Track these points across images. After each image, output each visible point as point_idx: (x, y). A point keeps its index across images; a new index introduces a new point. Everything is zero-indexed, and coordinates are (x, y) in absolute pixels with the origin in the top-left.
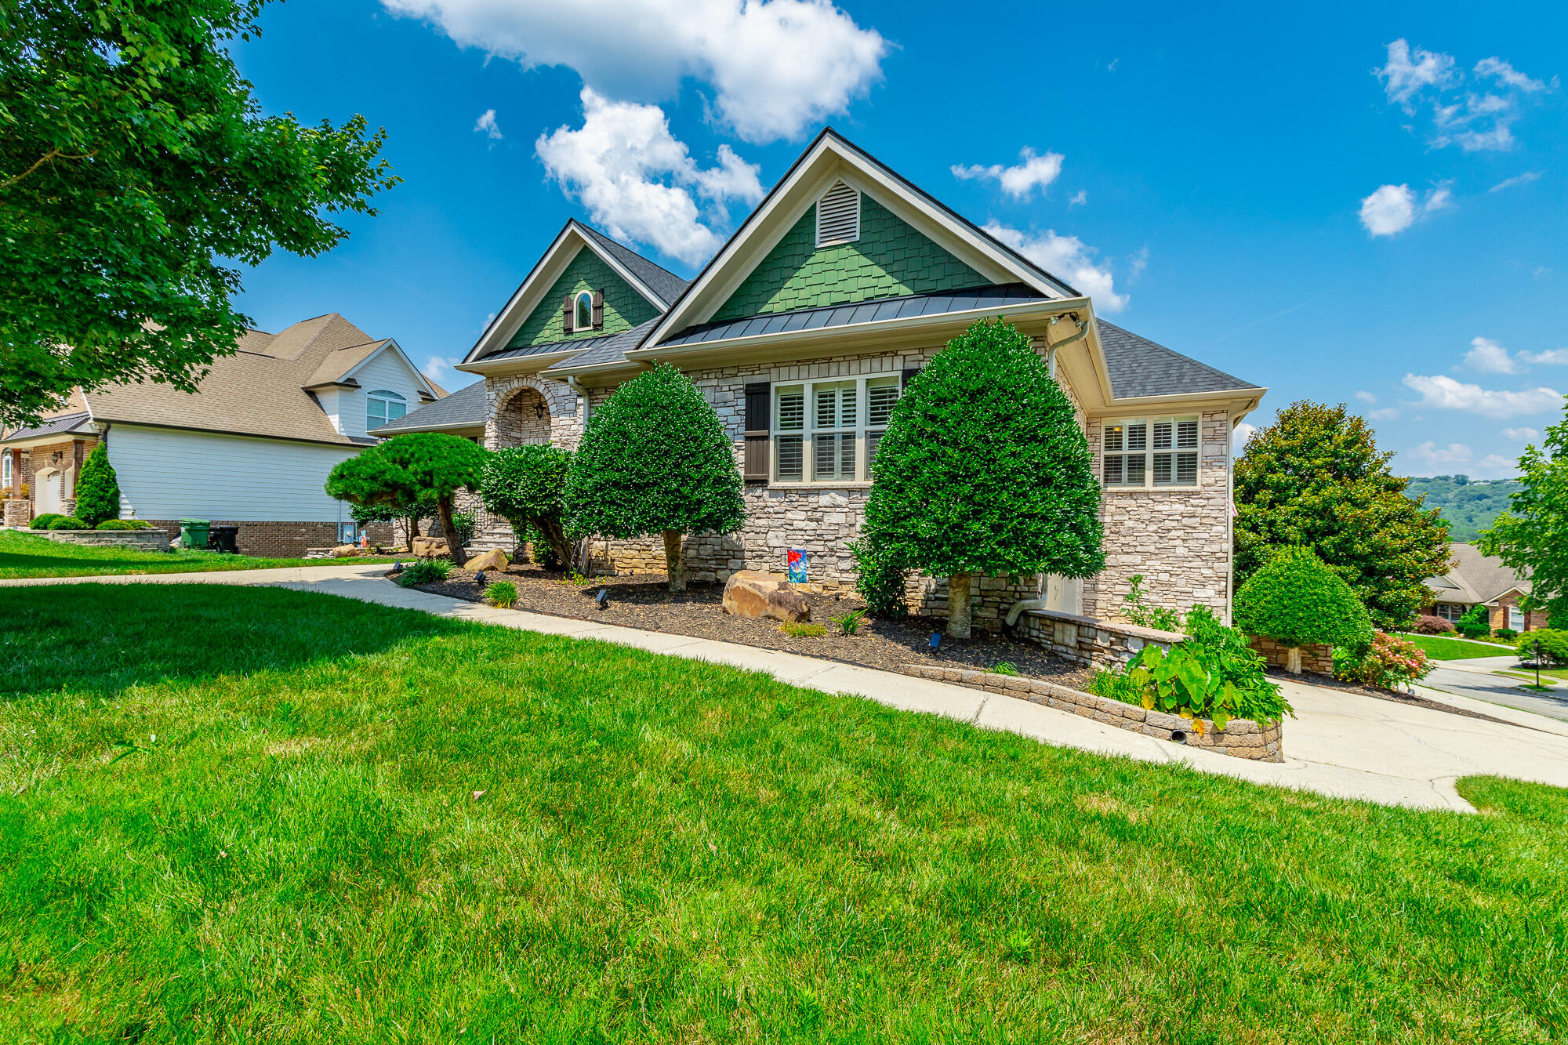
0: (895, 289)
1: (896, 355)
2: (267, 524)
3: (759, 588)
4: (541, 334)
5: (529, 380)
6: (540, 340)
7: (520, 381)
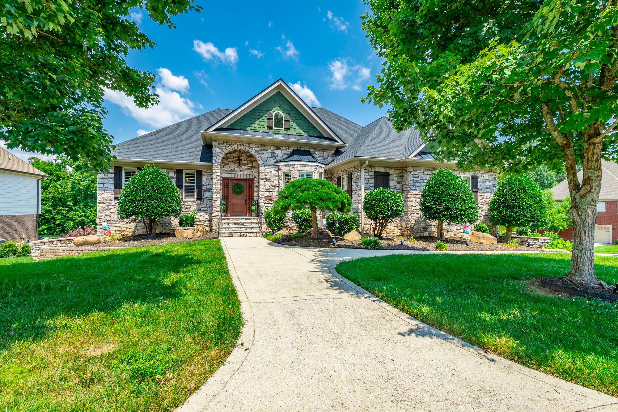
4: (252, 125)
5: (245, 147)
6: (252, 128)
7: (239, 146)
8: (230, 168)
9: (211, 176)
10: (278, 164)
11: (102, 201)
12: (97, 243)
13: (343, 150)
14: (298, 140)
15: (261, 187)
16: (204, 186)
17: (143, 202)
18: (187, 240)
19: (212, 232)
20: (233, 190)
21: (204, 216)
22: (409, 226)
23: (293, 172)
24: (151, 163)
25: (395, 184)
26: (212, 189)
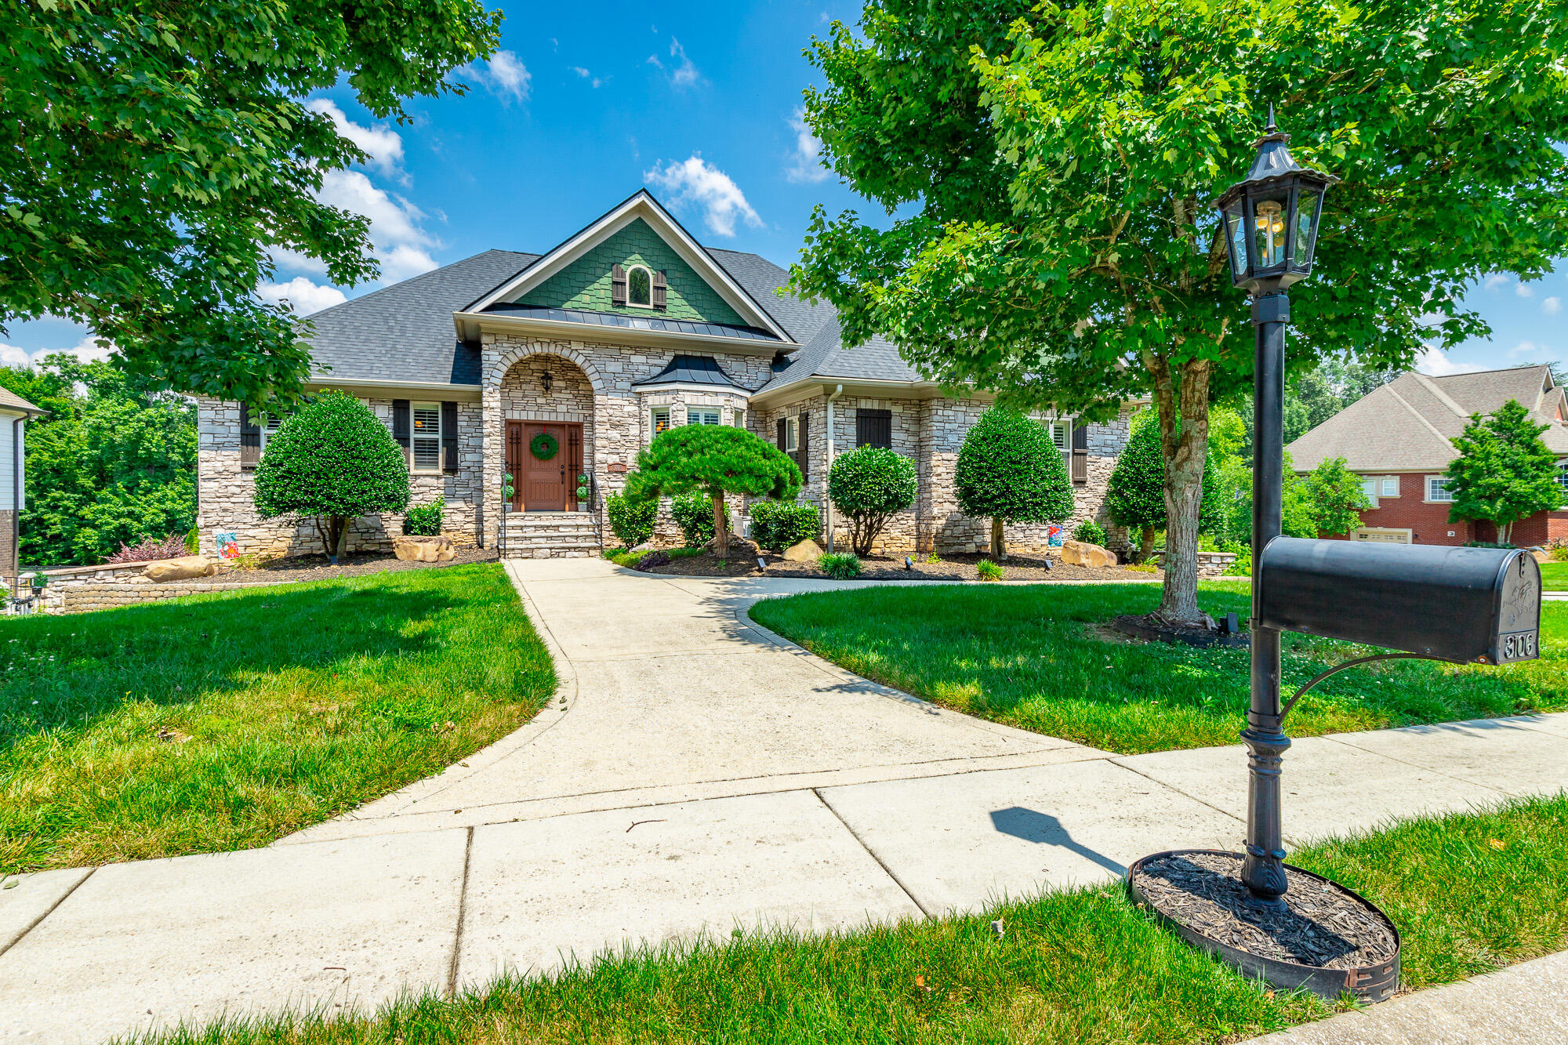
4: (577, 298)
5: (559, 347)
6: (576, 305)
7: (545, 346)
8: (524, 396)
9: (479, 416)
10: (639, 389)
11: (211, 474)
12: (205, 574)
13: (791, 357)
14: (686, 333)
15: (598, 443)
16: (463, 440)
17: (318, 478)
18: (425, 565)
19: (482, 547)
20: (531, 450)
21: (464, 512)
22: (934, 531)
23: (674, 407)
24: (333, 387)
25: (903, 436)
26: (481, 447)
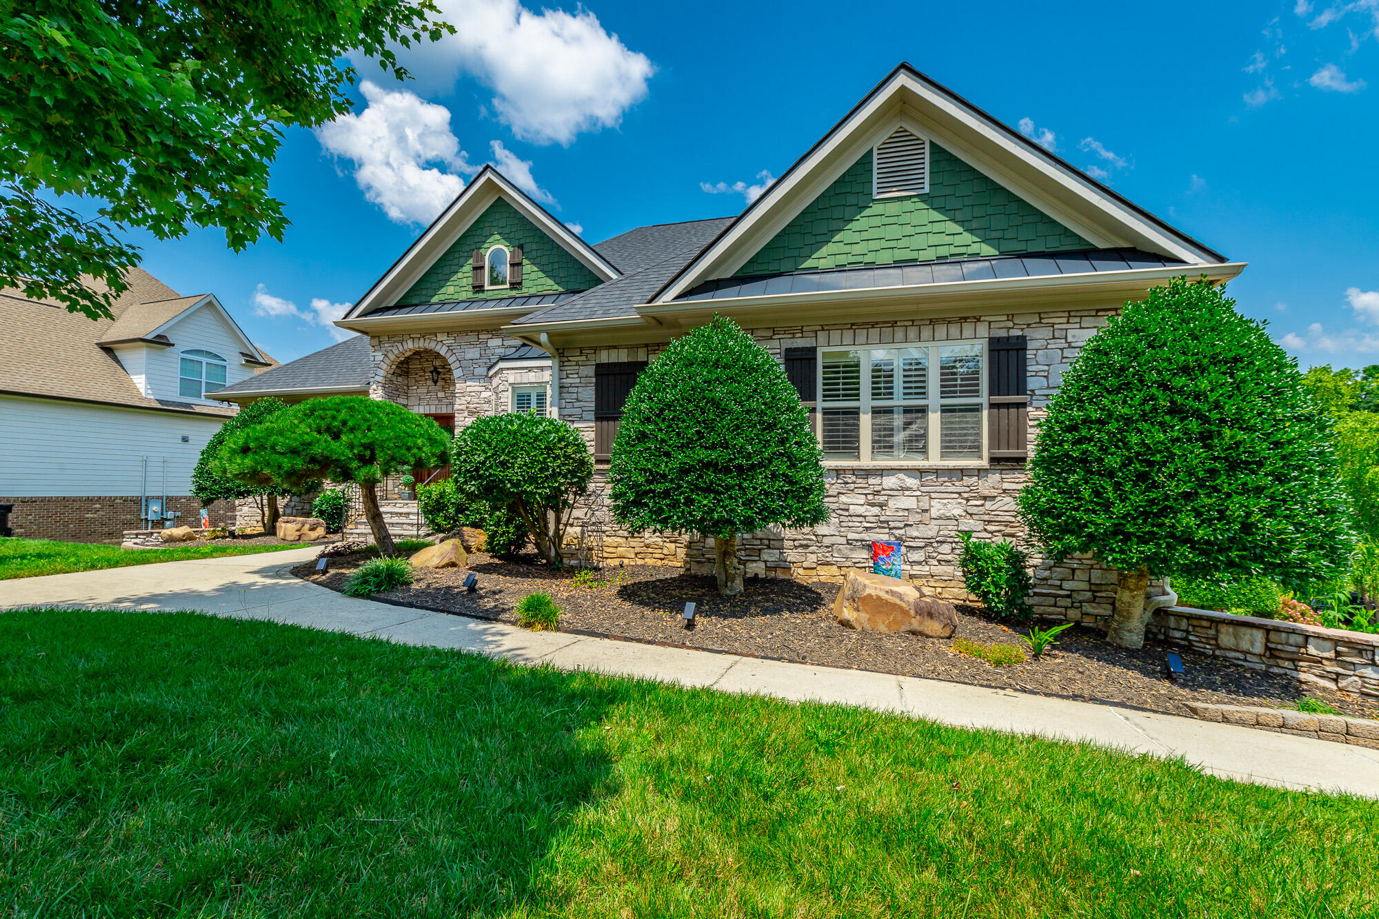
0: (975, 248)
1: (979, 320)
2: (50, 500)
3: (900, 597)
4: (443, 290)
6: (442, 297)
7: (416, 341)
8: (428, 392)
14: (526, 306)
23: (500, 389)
